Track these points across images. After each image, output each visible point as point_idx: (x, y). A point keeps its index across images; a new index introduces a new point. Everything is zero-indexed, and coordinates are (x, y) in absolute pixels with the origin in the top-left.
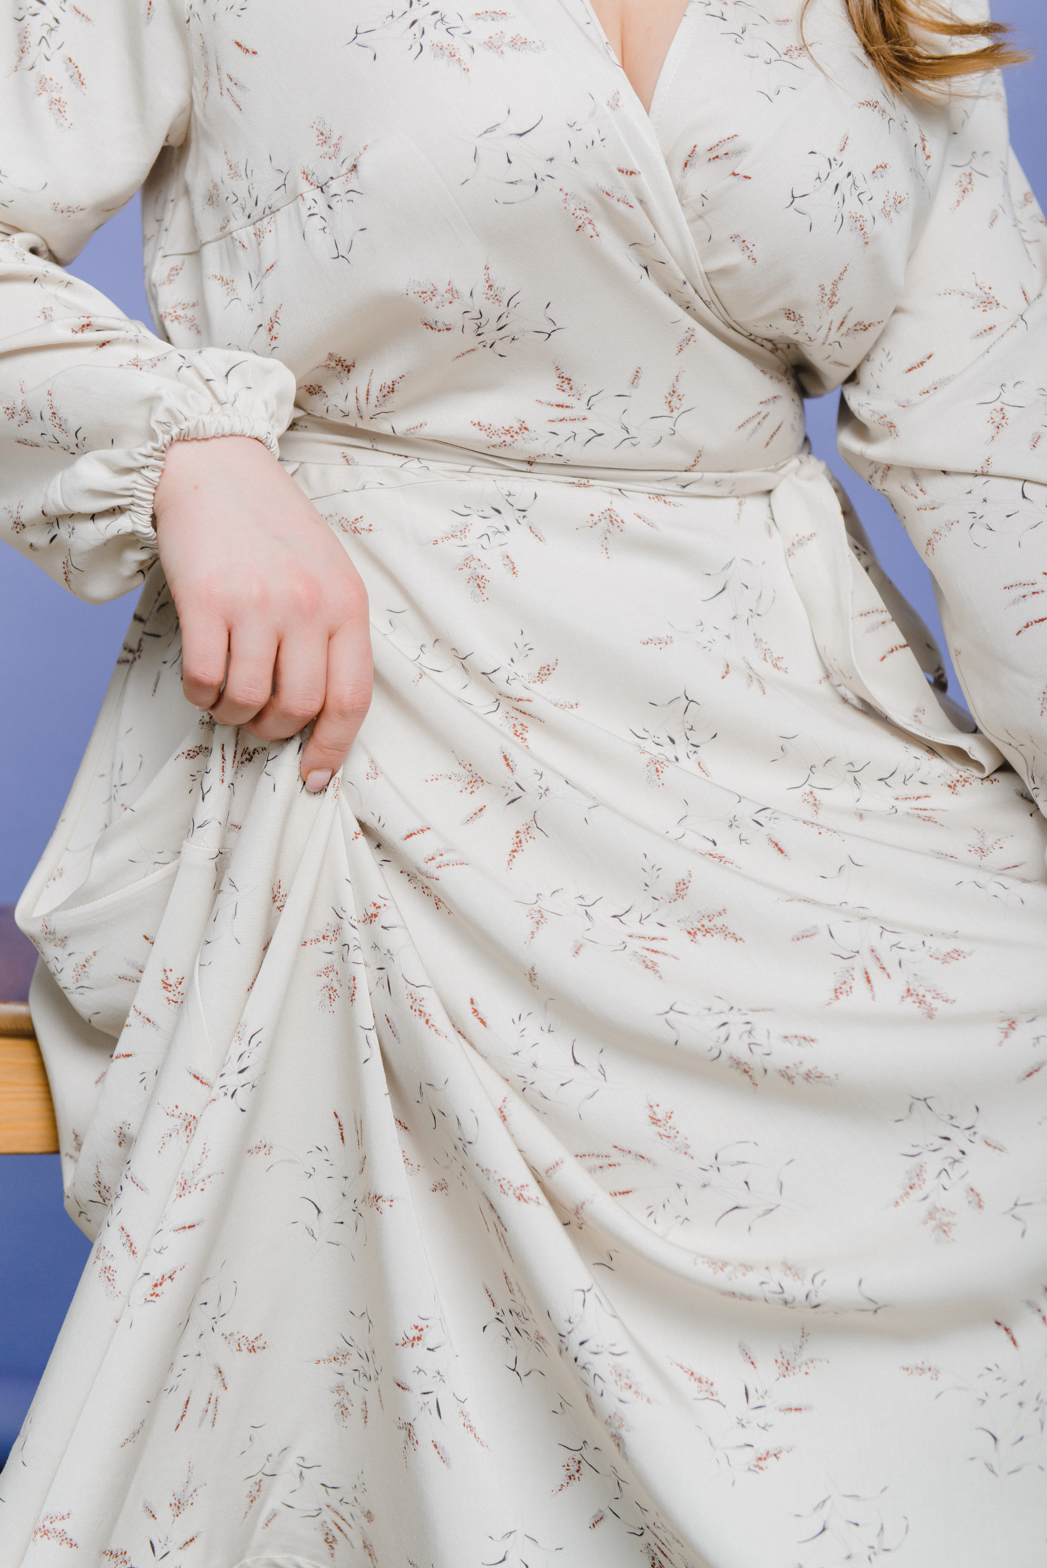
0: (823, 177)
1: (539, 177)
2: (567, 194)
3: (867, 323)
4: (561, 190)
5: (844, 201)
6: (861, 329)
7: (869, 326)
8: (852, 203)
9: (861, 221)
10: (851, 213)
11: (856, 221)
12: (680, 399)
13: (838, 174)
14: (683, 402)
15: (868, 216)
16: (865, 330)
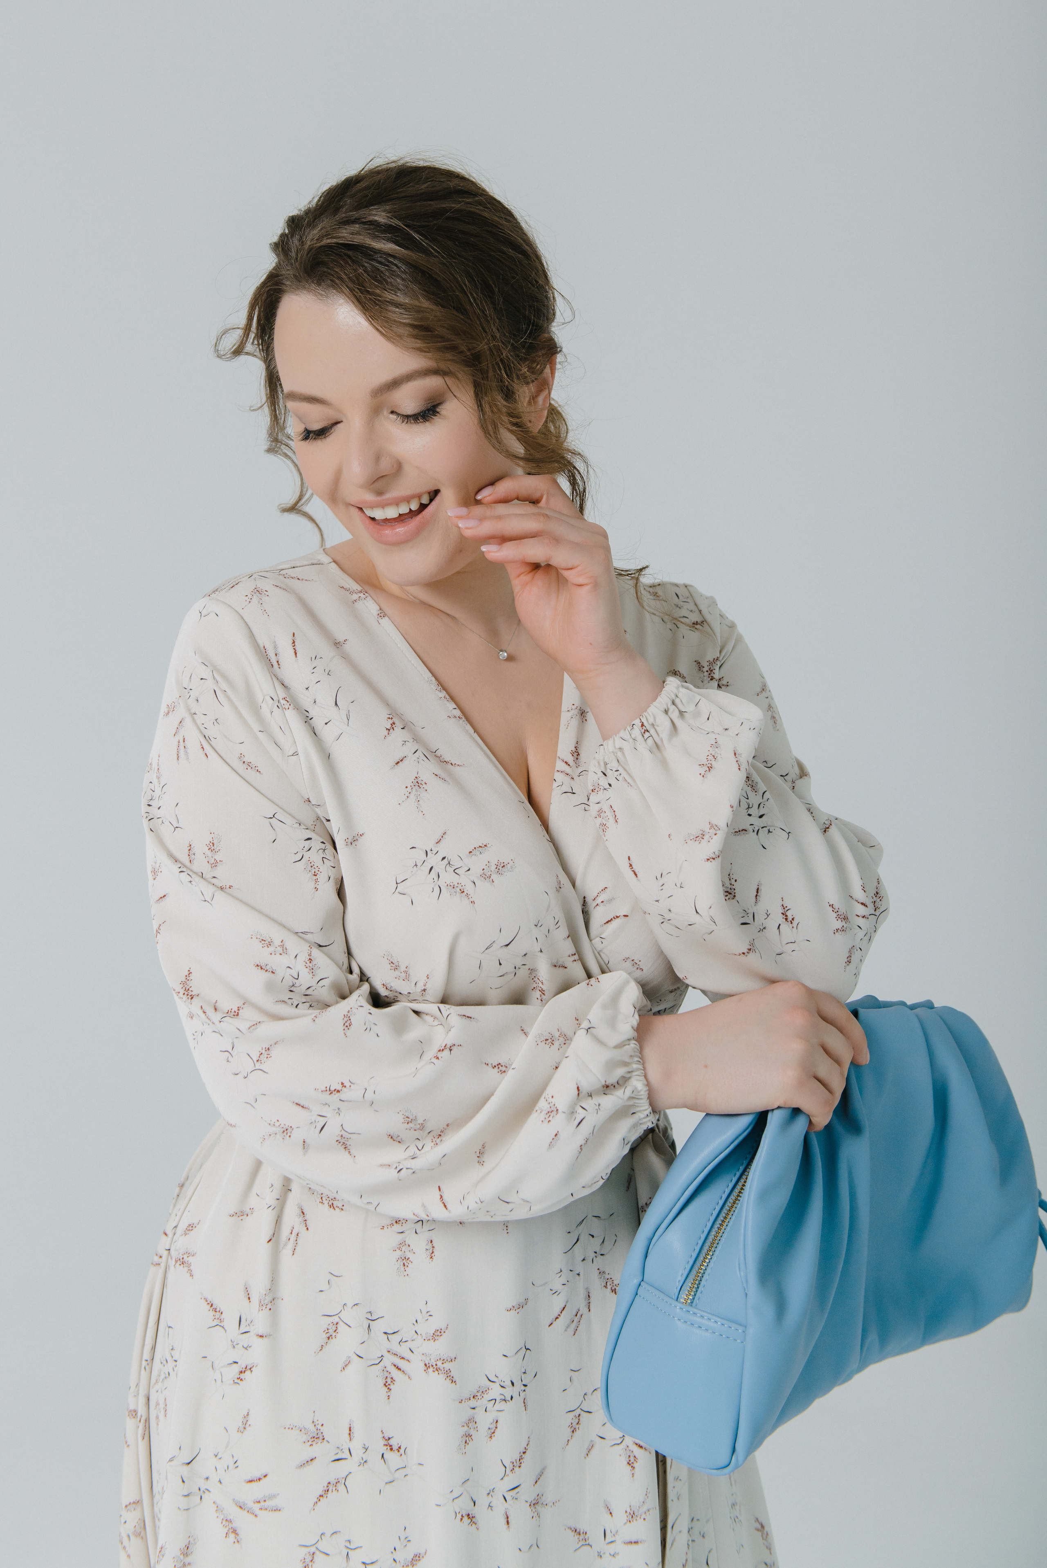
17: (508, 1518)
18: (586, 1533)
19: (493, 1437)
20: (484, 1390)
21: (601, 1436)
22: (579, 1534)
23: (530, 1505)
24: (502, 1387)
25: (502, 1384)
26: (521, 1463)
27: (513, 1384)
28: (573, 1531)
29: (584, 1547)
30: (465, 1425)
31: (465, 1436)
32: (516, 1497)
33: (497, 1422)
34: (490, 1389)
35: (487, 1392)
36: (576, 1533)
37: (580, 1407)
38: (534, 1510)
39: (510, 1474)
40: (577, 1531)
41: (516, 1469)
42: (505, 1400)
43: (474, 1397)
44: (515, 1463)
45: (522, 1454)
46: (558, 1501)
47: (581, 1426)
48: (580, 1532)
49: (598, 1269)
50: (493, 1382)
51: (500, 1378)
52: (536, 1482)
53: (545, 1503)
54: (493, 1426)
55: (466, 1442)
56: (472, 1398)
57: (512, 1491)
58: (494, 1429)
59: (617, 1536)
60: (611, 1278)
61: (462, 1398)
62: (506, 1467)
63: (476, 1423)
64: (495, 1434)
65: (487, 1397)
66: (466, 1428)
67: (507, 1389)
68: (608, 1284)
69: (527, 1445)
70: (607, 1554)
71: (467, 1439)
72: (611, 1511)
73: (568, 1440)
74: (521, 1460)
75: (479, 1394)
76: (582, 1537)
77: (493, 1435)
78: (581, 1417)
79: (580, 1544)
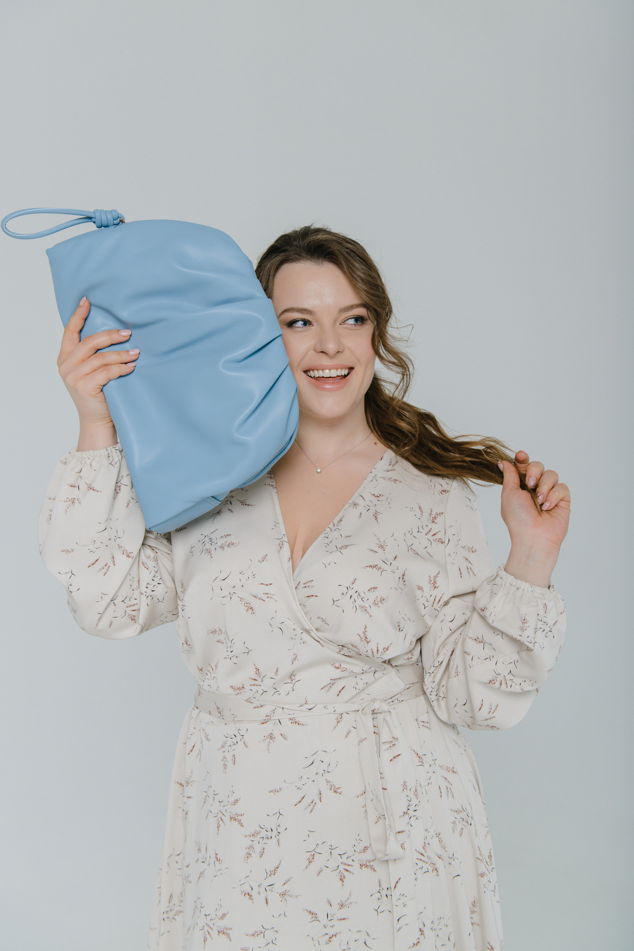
0: (345, 594)
1: (231, 594)
2: (241, 598)
3: (387, 647)
4: (239, 597)
5: (355, 601)
6: (386, 650)
7: (388, 647)
8: (359, 602)
9: (365, 608)
10: (360, 605)
11: (362, 608)
12: (295, 676)
13: (351, 592)
14: (296, 677)
15: (367, 605)
16: (387, 650)
17: (267, 900)
18: (316, 914)
19: (262, 857)
20: (258, 833)
21: (327, 866)
22: (313, 914)
23: (280, 895)
24: (267, 831)
25: (267, 830)
26: (275, 873)
27: (272, 830)
28: (308, 912)
29: (314, 921)
30: (248, 848)
31: (247, 854)
32: (272, 889)
33: (264, 849)
34: (261, 832)
35: (260, 833)
36: (310, 913)
37: (314, 850)
38: (282, 898)
39: (269, 877)
40: (311, 912)
41: (272, 875)
42: (268, 838)
43: (253, 835)
44: (272, 872)
45: (276, 868)
46: (299, 896)
47: (315, 860)
48: (313, 913)
49: (326, 780)
50: (262, 828)
51: (266, 826)
52: (284, 884)
53: (291, 895)
54: (262, 851)
55: (248, 857)
56: (252, 836)
57: (269, 886)
58: (263, 852)
59: (334, 917)
60: (334, 785)
61: (246, 835)
62: (267, 873)
63: (254, 848)
64: (263, 855)
65: (260, 836)
66: (248, 850)
67: (269, 832)
68: (332, 788)
69: (279, 864)
70: (329, 926)
71: (249, 855)
72: (331, 904)
73: (307, 866)
74: (275, 871)
75: (255, 834)
76: (314, 916)
77: (262, 856)
78: (314, 856)
79: (313, 919)
